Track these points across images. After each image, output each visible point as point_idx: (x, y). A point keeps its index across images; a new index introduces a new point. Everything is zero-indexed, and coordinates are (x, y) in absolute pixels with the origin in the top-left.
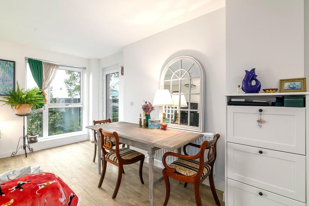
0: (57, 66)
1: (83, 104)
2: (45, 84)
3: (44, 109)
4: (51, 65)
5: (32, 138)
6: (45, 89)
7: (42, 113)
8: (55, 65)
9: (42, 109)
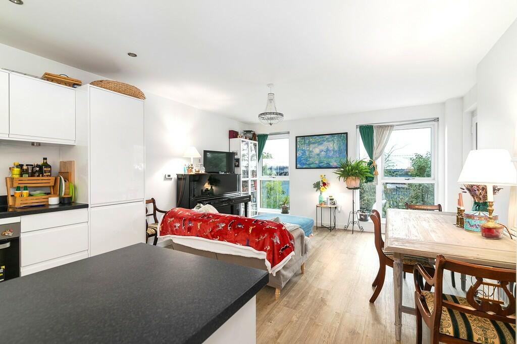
0: (392, 126)
1: (436, 179)
2: (376, 152)
3: (377, 184)
4: (384, 127)
5: (362, 215)
6: (377, 158)
7: (374, 188)
8: (388, 126)
9: (374, 183)
